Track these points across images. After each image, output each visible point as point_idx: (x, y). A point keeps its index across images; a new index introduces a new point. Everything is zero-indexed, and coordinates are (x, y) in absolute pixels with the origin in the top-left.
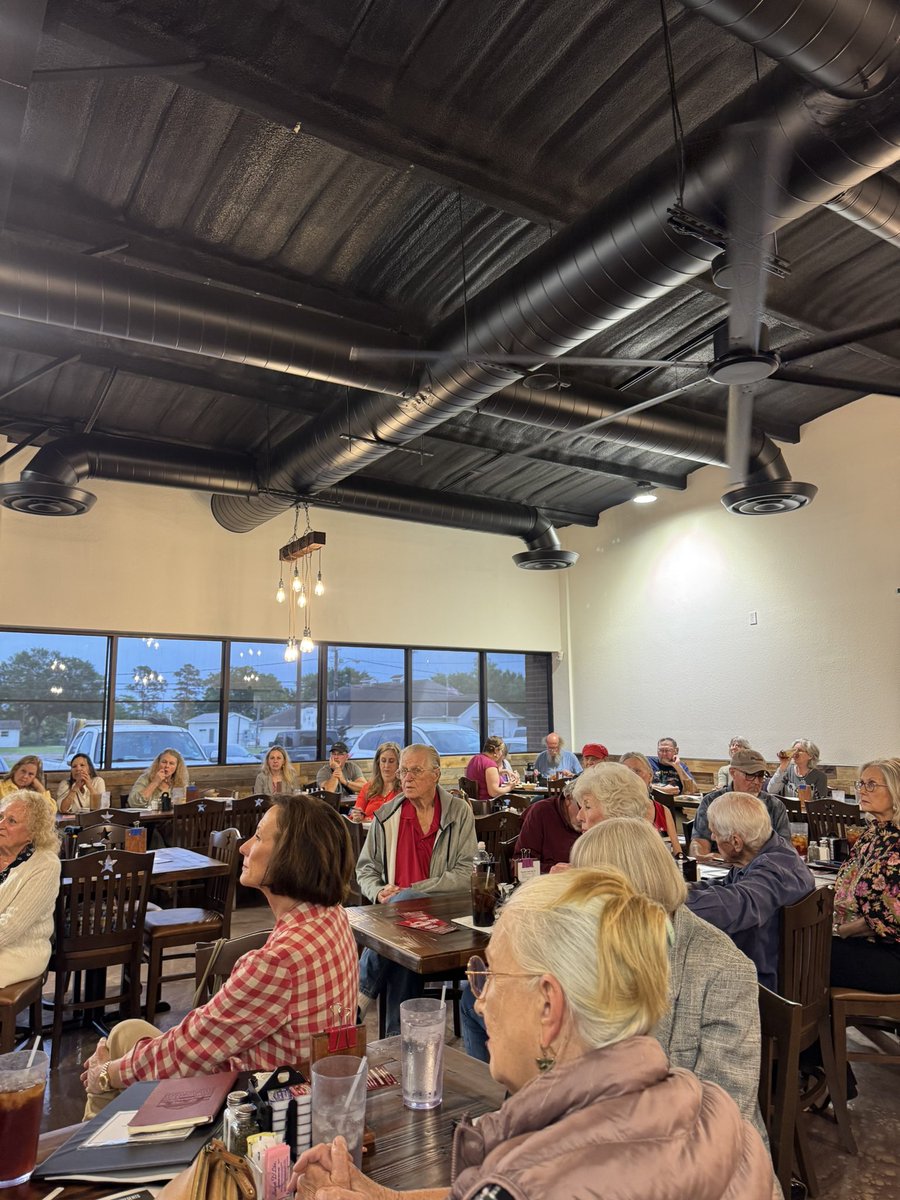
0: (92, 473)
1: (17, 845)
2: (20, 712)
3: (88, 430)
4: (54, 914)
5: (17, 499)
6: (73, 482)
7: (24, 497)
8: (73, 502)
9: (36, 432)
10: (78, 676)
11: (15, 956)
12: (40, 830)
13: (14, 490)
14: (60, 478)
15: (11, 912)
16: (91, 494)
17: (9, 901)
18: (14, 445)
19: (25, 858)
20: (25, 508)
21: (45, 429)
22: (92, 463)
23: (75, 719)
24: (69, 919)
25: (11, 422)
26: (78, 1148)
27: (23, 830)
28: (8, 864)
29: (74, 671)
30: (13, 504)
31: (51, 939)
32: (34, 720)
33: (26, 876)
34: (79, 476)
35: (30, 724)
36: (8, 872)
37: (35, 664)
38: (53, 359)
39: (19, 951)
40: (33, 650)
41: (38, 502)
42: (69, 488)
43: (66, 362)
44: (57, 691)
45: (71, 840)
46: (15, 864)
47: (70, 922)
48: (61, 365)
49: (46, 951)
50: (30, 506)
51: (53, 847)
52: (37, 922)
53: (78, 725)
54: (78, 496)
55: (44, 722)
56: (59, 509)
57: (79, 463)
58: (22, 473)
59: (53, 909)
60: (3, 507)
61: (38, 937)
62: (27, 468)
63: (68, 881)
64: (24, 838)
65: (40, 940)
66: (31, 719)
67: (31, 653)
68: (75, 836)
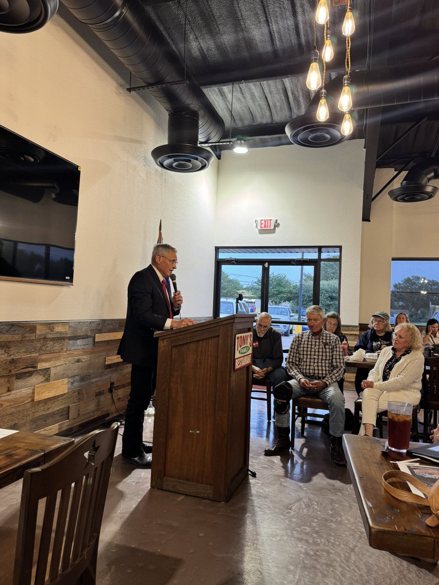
0: (435, 177)
1: (404, 348)
2: (408, 306)
3: (433, 155)
4: (422, 380)
5: (400, 196)
6: (426, 183)
7: (402, 194)
8: (427, 193)
9: (407, 163)
10: (435, 289)
11: (404, 394)
12: (413, 342)
13: (398, 191)
14: (419, 182)
15: (403, 375)
16: (436, 187)
17: (401, 370)
18: (397, 172)
19: (408, 353)
20: (404, 200)
21: (411, 160)
22: (435, 171)
23: (433, 306)
24: (429, 385)
25: (395, 161)
26: (428, 449)
27: (406, 341)
28: (400, 355)
29: (433, 287)
30: (398, 198)
31: (420, 391)
32: (414, 310)
33: (409, 361)
34: (429, 180)
35: (412, 312)
36: (400, 358)
37: (414, 284)
38: (414, 123)
39: (406, 392)
40: (412, 277)
41: (409, 195)
42: (425, 186)
43: (420, 123)
44: (424, 292)
45: (430, 353)
46: (404, 355)
47: (430, 387)
48: (417, 125)
49: (419, 396)
50: (406, 199)
51: (421, 350)
52: (414, 382)
53: (435, 309)
54: (429, 189)
55: (419, 312)
56: (420, 198)
57: (429, 173)
58: (401, 183)
59: (421, 378)
60: (394, 201)
61: (415, 388)
62: (403, 181)
63: (428, 368)
64: (406, 345)
65: (416, 390)
66: (413, 309)
67: (411, 278)
68: (432, 351)
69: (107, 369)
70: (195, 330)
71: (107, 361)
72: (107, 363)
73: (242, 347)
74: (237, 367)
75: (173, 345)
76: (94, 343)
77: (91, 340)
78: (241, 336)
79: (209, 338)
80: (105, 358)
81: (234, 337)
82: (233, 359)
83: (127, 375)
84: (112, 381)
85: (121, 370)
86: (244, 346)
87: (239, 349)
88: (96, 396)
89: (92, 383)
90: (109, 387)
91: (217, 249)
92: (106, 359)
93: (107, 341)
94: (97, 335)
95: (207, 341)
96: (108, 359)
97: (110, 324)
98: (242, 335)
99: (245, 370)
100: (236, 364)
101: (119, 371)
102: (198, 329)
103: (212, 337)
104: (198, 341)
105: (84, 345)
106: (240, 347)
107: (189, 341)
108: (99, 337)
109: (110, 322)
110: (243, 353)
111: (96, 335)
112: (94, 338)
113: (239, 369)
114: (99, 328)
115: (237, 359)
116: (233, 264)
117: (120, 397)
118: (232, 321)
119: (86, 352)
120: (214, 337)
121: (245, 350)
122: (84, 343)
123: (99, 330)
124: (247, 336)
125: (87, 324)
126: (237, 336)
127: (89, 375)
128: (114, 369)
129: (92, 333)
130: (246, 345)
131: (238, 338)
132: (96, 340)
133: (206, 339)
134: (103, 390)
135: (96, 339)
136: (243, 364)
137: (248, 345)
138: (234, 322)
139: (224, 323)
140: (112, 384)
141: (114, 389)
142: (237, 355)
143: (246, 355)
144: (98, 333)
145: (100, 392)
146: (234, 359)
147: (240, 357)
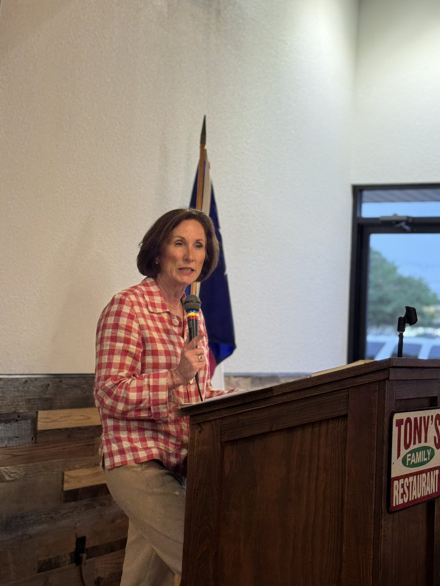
69: (66, 501)
70: (285, 399)
71: (68, 482)
72: (67, 487)
73: (412, 447)
74: (398, 500)
75: (225, 438)
76: (35, 433)
77: (26, 425)
78: (409, 420)
79: (321, 422)
80: (63, 474)
81: (386, 420)
82: (384, 478)
83: (119, 521)
84: (81, 535)
85: (103, 505)
86: (417, 445)
87: (404, 452)
88: (39, 572)
89: (30, 537)
90: (73, 548)
91: (358, 192)
92: (65, 477)
93: (67, 429)
94: (42, 414)
95: (316, 429)
96: (70, 477)
97: (75, 386)
98: (412, 415)
99: (422, 509)
100: (395, 493)
101: (98, 508)
102: (293, 397)
103: (327, 420)
104: (291, 429)
105: (10, 439)
106: (407, 446)
107: (267, 430)
108: (48, 420)
109: (74, 382)
110: (414, 465)
111: (40, 412)
112: (35, 421)
113: (404, 507)
114: (48, 396)
115: (398, 478)
116: (402, 231)
117: (102, 575)
118: (381, 376)
119: (13, 458)
120: (333, 419)
121: (419, 457)
122: (10, 434)
123: (47, 400)
124: (426, 421)
125: (17, 384)
126: (397, 416)
127: (22, 517)
128: (85, 502)
129: (31, 409)
130: (423, 444)
131: (400, 423)
132: (41, 426)
133: (313, 424)
134: (58, 557)
135: (39, 423)
136: (416, 494)
137: (431, 443)
138: (388, 379)
139: (360, 380)
140: (81, 541)
141: (84, 555)
142: (397, 469)
143: (425, 471)
144: (44, 409)
145: (50, 559)
146: (390, 481)
147: (408, 476)
